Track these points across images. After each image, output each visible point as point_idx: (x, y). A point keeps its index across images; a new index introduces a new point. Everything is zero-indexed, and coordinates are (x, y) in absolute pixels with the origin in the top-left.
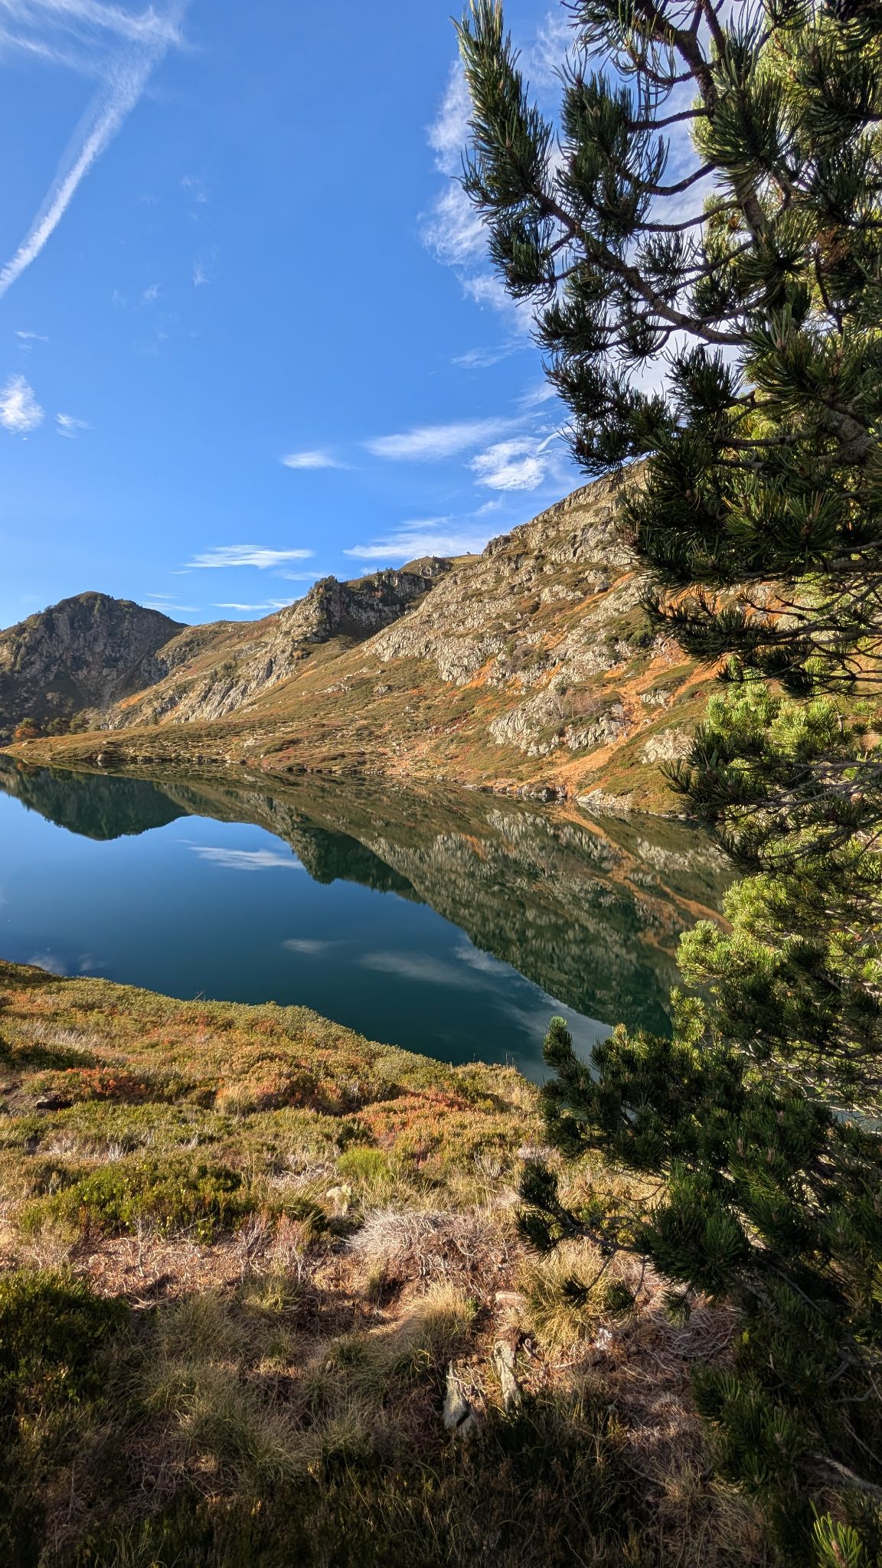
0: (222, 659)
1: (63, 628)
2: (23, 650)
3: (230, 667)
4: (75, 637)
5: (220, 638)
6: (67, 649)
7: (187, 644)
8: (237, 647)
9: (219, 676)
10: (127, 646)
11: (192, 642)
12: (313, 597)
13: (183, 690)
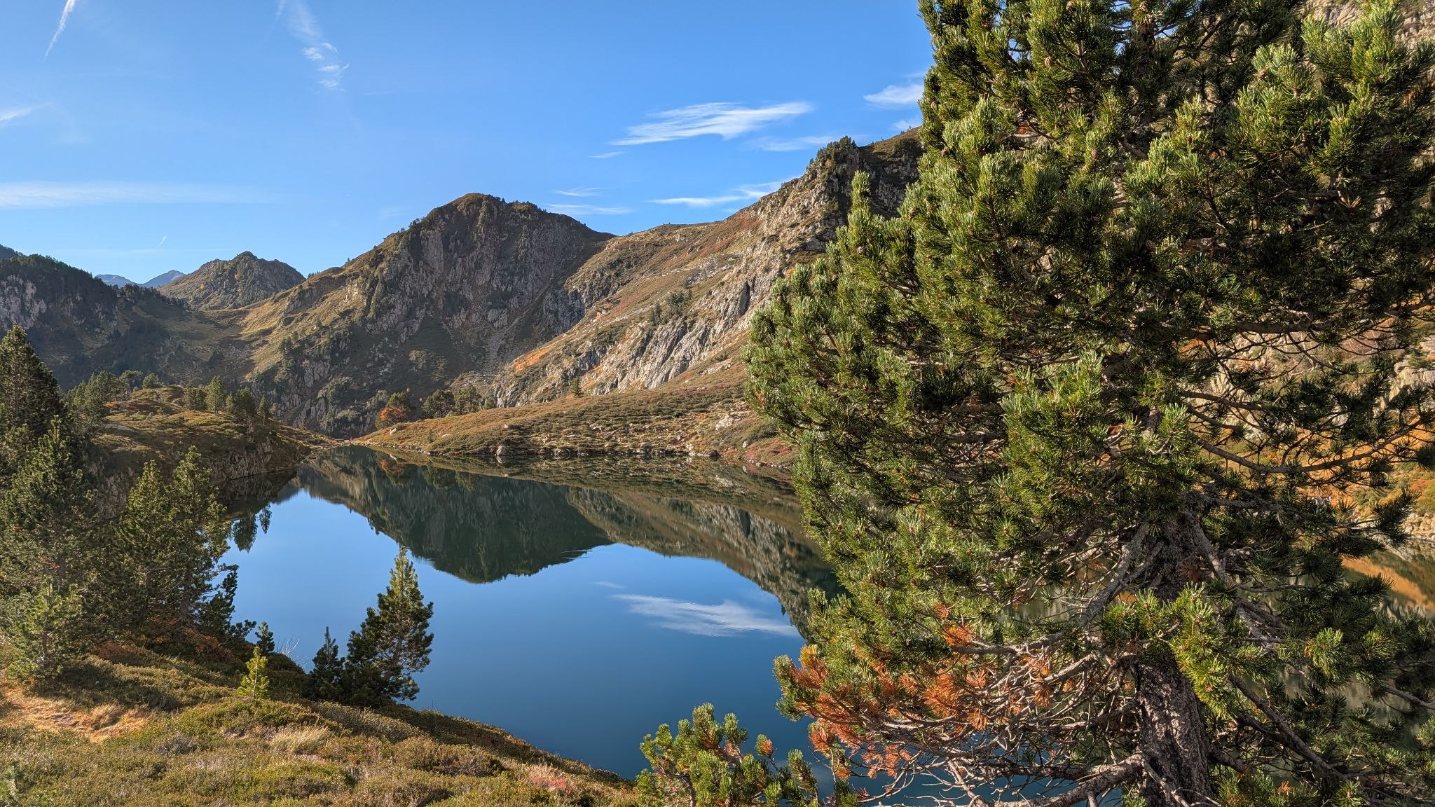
0: (667, 286)
1: (434, 253)
2: (379, 288)
3: (681, 300)
4: (449, 263)
5: (663, 252)
6: (439, 283)
7: (612, 266)
8: (690, 267)
9: (663, 314)
10: (523, 275)
11: (620, 261)
12: (814, 176)
13: (608, 339)
